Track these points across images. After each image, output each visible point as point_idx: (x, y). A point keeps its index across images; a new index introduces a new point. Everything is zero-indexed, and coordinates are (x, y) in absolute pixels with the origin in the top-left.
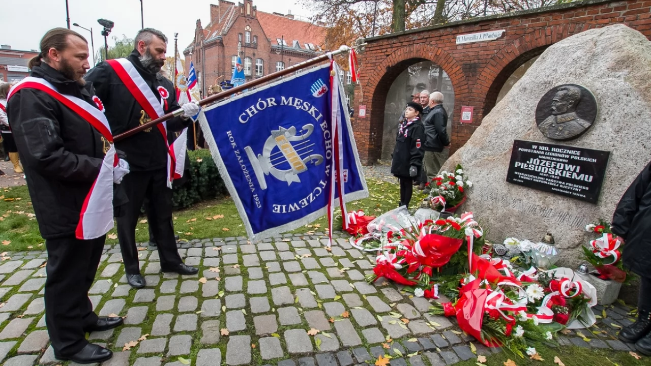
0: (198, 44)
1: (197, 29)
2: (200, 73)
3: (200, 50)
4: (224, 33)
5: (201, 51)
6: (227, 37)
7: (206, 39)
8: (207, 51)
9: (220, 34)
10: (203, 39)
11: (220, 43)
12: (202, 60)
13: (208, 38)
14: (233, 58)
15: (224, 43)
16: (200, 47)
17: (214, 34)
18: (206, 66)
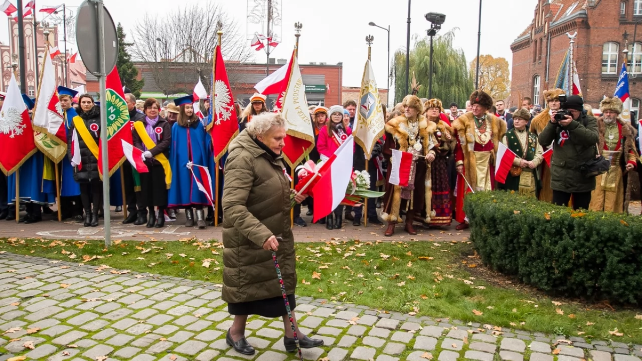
0: (539, 30)
1: (538, 6)
2: (539, 79)
3: (541, 39)
4: (592, 4)
5: (544, 41)
6: (597, 11)
7: (554, 19)
8: (555, 40)
9: (584, 7)
10: (550, 19)
11: (583, 23)
12: (543, 55)
13: (558, 18)
14: (605, 46)
15: (590, 22)
16: (542, 34)
17: (569, 11)
18: (552, 66)
